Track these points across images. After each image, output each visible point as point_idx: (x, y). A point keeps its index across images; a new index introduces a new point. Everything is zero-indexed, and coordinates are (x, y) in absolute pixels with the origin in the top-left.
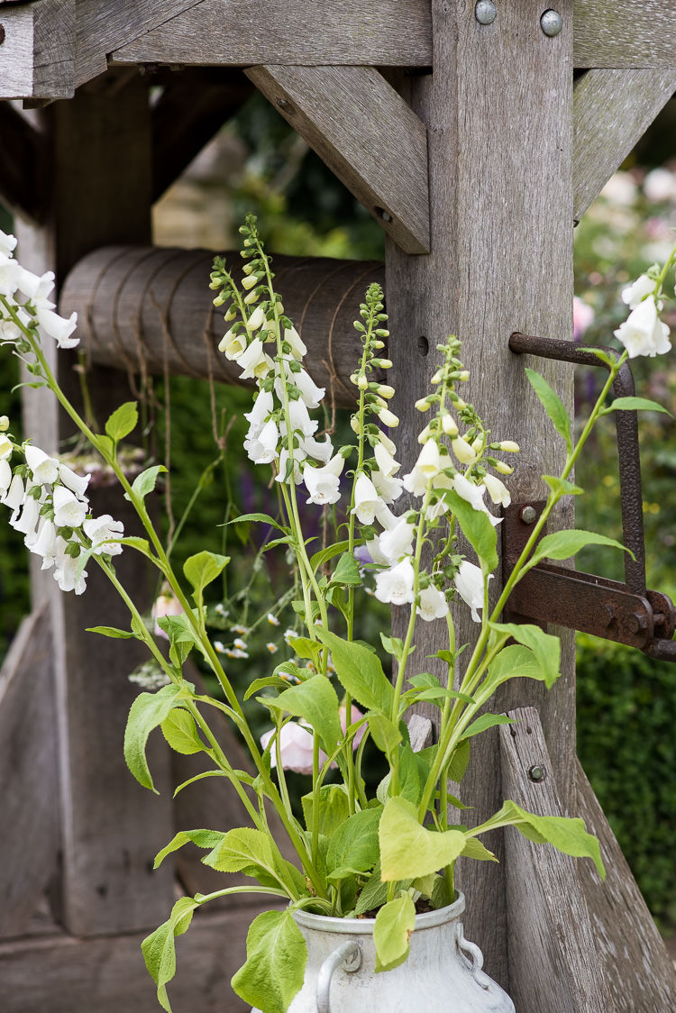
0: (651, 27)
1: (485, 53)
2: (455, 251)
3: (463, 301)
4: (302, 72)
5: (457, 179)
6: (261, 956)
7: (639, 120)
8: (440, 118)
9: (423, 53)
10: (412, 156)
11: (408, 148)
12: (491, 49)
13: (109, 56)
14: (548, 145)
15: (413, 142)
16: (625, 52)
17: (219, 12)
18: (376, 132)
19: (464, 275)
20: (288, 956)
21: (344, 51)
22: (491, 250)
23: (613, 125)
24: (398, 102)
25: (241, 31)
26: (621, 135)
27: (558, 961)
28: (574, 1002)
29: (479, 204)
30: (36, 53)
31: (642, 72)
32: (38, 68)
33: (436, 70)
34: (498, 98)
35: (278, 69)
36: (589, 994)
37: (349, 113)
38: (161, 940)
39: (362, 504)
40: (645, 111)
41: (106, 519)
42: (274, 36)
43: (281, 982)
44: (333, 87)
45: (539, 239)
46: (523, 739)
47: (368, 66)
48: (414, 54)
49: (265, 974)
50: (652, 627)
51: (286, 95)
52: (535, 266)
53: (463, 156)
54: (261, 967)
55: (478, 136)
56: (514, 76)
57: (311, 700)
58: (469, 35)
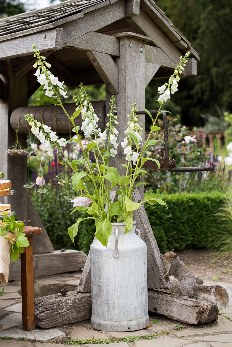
0: (155, 56)
1: (131, 54)
2: (125, 93)
3: (126, 102)
4: (98, 53)
5: (126, 78)
6: (101, 229)
7: (153, 73)
8: (122, 66)
9: (118, 53)
10: (116, 73)
11: (115, 72)
12: (132, 53)
13: (65, 44)
14: (141, 74)
15: (116, 71)
16: (150, 60)
17: (84, 38)
18: (110, 68)
19: (127, 97)
20: (107, 228)
21: (105, 50)
22: (131, 93)
23: (148, 73)
24: (113, 62)
25: (88, 43)
26: (150, 76)
27: (147, 239)
28: (151, 246)
29: (129, 84)
30: (56, 39)
31: (153, 64)
32: (56, 42)
33: (120, 57)
34: (133, 63)
35: (94, 52)
36: (154, 245)
37: (105, 63)
38: (73, 228)
39: (112, 140)
40: (154, 72)
41: (62, 139)
42: (93, 45)
43: (106, 234)
44: (103, 57)
45: (139, 92)
46: (136, 194)
47: (109, 54)
48: (116, 53)
49: (102, 232)
50: (172, 165)
51: (95, 57)
52: (138, 98)
53: (127, 73)
54: (101, 231)
55: (130, 70)
56: (135, 59)
57: (110, 177)
58: (129, 49)
